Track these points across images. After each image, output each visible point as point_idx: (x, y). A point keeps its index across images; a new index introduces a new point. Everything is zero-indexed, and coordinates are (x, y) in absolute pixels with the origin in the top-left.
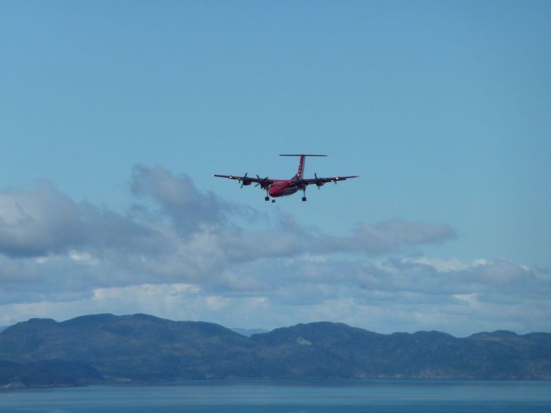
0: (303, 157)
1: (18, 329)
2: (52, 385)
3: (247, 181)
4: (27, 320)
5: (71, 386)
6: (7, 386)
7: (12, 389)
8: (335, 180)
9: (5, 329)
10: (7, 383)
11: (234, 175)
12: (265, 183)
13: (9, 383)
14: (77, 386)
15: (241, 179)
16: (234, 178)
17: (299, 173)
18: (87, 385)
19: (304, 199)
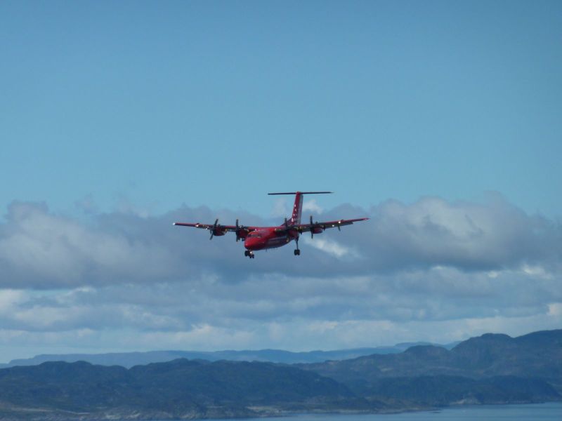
0: (299, 196)
1: (472, 343)
2: (507, 402)
3: (218, 230)
4: (480, 335)
5: (526, 403)
6: (461, 402)
7: (465, 405)
9: (458, 343)
10: (461, 398)
11: (202, 223)
12: (242, 233)
13: (462, 398)
14: (532, 402)
15: (210, 227)
16: (201, 226)
17: (294, 217)
18: (542, 403)
19: (297, 252)
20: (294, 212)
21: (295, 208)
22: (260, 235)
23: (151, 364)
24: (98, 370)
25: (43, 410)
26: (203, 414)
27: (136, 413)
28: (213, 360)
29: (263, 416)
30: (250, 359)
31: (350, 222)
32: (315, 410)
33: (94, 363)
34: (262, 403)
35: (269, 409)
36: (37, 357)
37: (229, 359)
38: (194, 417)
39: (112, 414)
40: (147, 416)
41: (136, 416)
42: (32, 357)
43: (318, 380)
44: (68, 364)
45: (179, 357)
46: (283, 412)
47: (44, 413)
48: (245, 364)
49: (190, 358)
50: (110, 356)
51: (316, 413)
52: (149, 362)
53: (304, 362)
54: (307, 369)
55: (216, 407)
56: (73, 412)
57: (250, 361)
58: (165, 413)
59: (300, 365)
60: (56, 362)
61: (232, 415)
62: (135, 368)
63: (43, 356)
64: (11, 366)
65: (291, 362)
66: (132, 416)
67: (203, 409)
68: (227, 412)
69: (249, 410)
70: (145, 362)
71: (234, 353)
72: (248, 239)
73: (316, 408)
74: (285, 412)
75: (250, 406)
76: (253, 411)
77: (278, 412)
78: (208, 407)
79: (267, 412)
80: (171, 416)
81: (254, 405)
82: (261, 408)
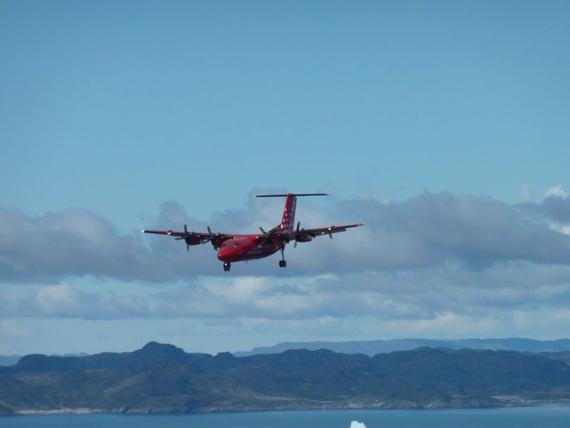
0: (291, 200)
3: (192, 239)
8: (326, 231)
11: (176, 230)
12: (218, 240)
17: (283, 223)
19: (283, 264)
20: (285, 217)
21: (285, 212)
22: (237, 243)
23: (394, 352)
24: (340, 358)
25: (285, 399)
26: (447, 403)
27: (379, 402)
28: (456, 349)
29: (508, 405)
30: (494, 348)
31: (342, 229)
32: (562, 399)
33: (336, 351)
34: (508, 392)
35: (515, 398)
36: (280, 345)
37: (473, 347)
38: (438, 407)
39: (355, 402)
40: (391, 404)
41: (380, 404)
42: (275, 344)
43: (565, 369)
44: (312, 352)
45: (422, 345)
46: (529, 401)
47: (287, 401)
48: (490, 352)
49: (433, 347)
50: (352, 343)
51: (563, 402)
52: (391, 351)
53: (550, 351)
54: (554, 358)
55: (460, 396)
56: (316, 401)
57: (495, 350)
58: (408, 402)
59: (548, 354)
60: (298, 350)
61: (477, 404)
62: (378, 356)
63: (285, 344)
64: (255, 354)
65: (537, 351)
66: (375, 405)
67: (447, 398)
68: (471, 401)
69: (494, 399)
70: (388, 351)
71: (478, 341)
72: (223, 248)
73: (562, 398)
74: (532, 401)
75: (494, 395)
76: (498, 401)
77: (523, 401)
78: (452, 396)
79: (513, 401)
80: (415, 405)
81: (499, 395)
82: (506, 398)
